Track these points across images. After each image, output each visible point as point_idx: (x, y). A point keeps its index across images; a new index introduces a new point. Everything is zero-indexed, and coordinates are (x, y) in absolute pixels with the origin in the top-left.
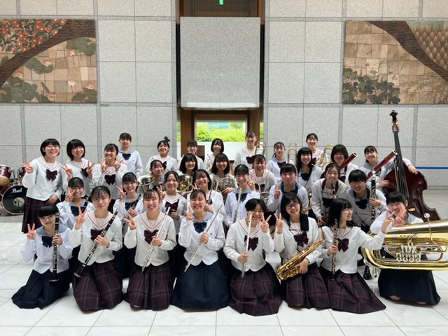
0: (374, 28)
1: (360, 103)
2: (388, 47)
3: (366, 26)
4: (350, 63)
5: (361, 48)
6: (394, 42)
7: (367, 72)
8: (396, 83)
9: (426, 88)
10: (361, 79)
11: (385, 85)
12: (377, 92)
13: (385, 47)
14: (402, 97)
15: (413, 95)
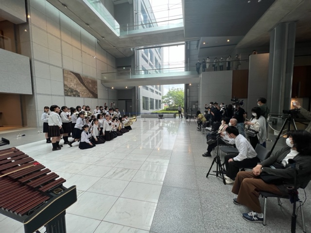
0: (72, 74)
1: (70, 96)
2: (76, 80)
3: (70, 72)
4: (66, 83)
5: (69, 79)
6: (77, 79)
7: (71, 87)
8: (79, 91)
9: (86, 93)
10: (70, 88)
11: (76, 91)
12: (74, 93)
13: (75, 80)
14: (80, 95)
15: (83, 95)
